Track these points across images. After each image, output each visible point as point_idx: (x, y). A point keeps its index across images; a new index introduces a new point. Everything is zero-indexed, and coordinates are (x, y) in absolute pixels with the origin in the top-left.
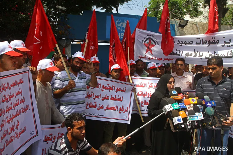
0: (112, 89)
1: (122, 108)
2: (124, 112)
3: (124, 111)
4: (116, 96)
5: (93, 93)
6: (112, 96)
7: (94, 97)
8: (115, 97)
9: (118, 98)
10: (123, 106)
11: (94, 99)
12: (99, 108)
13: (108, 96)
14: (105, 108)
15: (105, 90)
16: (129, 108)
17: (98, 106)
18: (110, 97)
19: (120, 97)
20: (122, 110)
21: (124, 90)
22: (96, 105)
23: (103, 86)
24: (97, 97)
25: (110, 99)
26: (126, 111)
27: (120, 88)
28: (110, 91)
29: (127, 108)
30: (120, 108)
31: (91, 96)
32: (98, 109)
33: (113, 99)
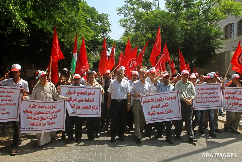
0: (85, 94)
1: (94, 106)
2: (96, 110)
3: (96, 108)
4: (88, 98)
5: (71, 98)
6: (85, 99)
7: (72, 101)
8: (87, 99)
9: (90, 99)
10: (94, 105)
11: (73, 102)
12: (77, 108)
13: (83, 99)
14: (81, 108)
15: (79, 95)
16: (99, 106)
17: (76, 107)
18: (84, 100)
19: (91, 99)
20: (94, 108)
21: (94, 93)
22: (74, 106)
23: (78, 92)
24: (75, 100)
25: (84, 101)
26: (97, 108)
27: (91, 92)
28: (83, 95)
29: (98, 106)
30: (93, 107)
31: (70, 100)
32: (77, 109)
33: (86, 101)
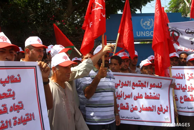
0: (145, 86)
1: (160, 107)
2: (164, 113)
3: (164, 111)
4: (150, 93)
5: (122, 93)
6: (146, 94)
7: (125, 97)
8: (149, 95)
9: (154, 95)
10: (161, 105)
11: (125, 99)
12: (132, 109)
13: (141, 95)
14: (139, 109)
15: (136, 88)
16: (168, 106)
17: (130, 107)
18: (144, 96)
19: (156, 95)
20: (162, 111)
21: (160, 85)
22: (128, 106)
23: (133, 83)
24: (128, 97)
25: (144, 98)
26: (166, 111)
27: (154, 84)
28: (142, 88)
29: (167, 107)
30: (158, 108)
31: (121, 97)
32: (132, 111)
33: (147, 97)
